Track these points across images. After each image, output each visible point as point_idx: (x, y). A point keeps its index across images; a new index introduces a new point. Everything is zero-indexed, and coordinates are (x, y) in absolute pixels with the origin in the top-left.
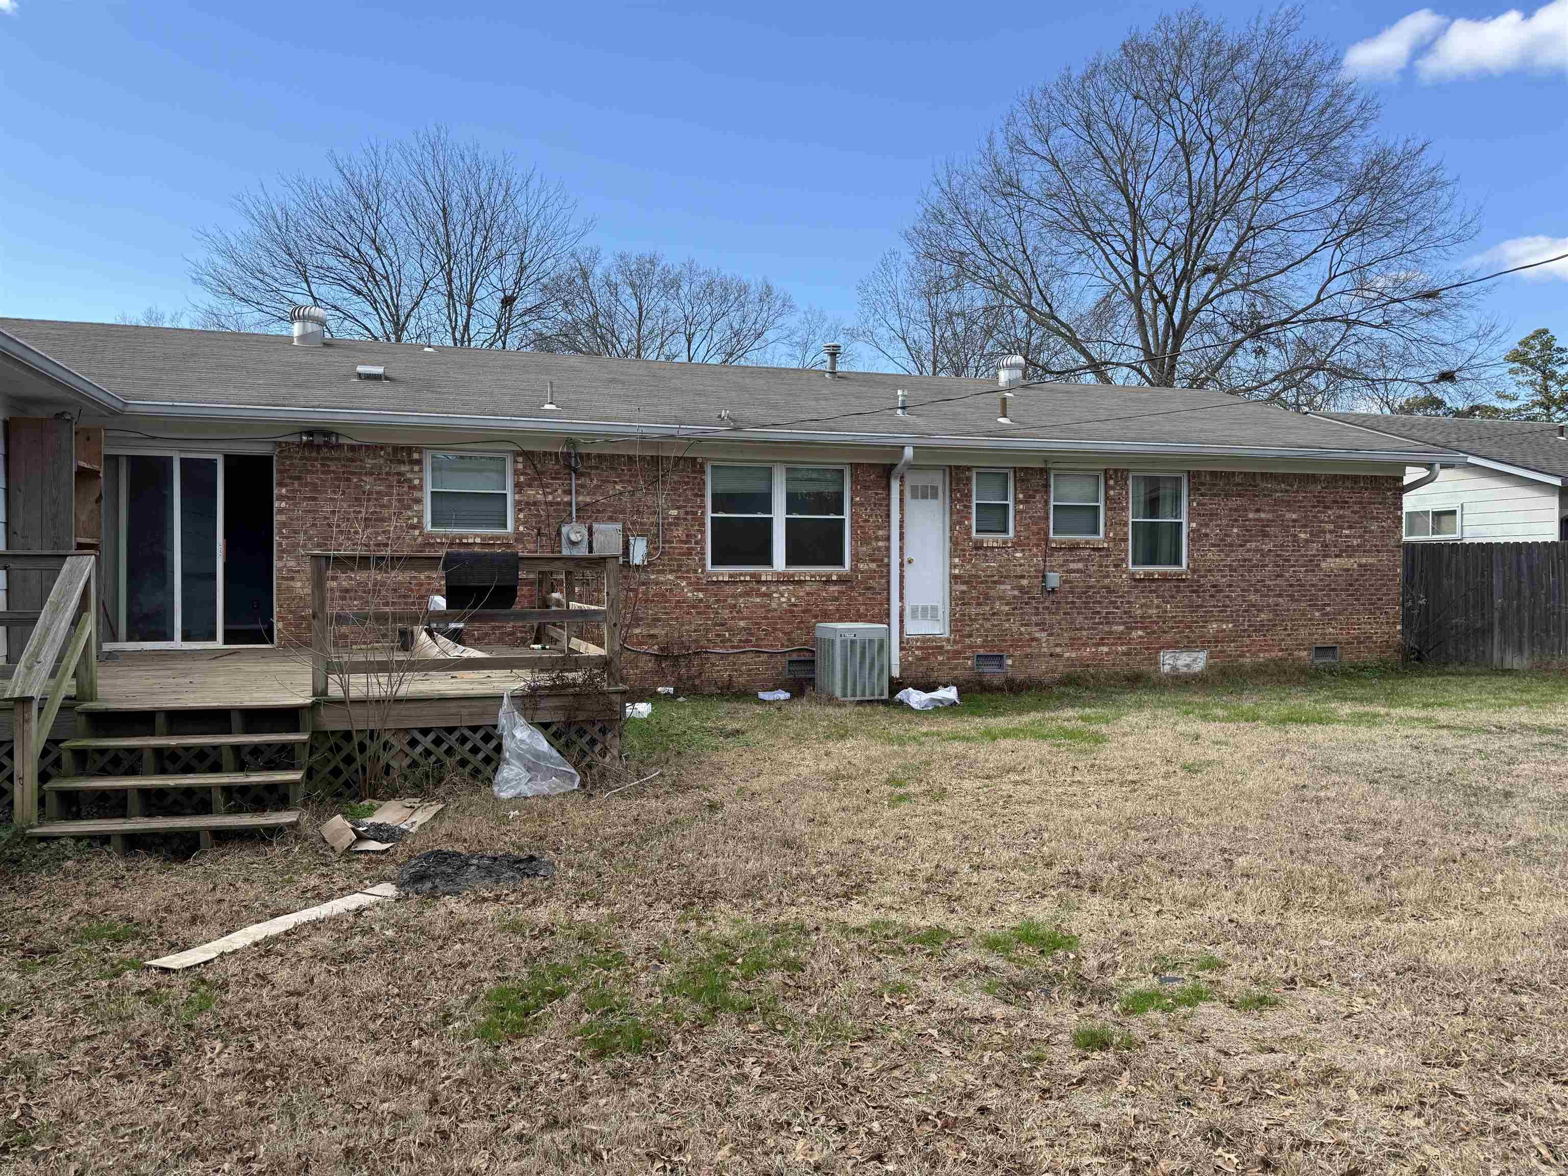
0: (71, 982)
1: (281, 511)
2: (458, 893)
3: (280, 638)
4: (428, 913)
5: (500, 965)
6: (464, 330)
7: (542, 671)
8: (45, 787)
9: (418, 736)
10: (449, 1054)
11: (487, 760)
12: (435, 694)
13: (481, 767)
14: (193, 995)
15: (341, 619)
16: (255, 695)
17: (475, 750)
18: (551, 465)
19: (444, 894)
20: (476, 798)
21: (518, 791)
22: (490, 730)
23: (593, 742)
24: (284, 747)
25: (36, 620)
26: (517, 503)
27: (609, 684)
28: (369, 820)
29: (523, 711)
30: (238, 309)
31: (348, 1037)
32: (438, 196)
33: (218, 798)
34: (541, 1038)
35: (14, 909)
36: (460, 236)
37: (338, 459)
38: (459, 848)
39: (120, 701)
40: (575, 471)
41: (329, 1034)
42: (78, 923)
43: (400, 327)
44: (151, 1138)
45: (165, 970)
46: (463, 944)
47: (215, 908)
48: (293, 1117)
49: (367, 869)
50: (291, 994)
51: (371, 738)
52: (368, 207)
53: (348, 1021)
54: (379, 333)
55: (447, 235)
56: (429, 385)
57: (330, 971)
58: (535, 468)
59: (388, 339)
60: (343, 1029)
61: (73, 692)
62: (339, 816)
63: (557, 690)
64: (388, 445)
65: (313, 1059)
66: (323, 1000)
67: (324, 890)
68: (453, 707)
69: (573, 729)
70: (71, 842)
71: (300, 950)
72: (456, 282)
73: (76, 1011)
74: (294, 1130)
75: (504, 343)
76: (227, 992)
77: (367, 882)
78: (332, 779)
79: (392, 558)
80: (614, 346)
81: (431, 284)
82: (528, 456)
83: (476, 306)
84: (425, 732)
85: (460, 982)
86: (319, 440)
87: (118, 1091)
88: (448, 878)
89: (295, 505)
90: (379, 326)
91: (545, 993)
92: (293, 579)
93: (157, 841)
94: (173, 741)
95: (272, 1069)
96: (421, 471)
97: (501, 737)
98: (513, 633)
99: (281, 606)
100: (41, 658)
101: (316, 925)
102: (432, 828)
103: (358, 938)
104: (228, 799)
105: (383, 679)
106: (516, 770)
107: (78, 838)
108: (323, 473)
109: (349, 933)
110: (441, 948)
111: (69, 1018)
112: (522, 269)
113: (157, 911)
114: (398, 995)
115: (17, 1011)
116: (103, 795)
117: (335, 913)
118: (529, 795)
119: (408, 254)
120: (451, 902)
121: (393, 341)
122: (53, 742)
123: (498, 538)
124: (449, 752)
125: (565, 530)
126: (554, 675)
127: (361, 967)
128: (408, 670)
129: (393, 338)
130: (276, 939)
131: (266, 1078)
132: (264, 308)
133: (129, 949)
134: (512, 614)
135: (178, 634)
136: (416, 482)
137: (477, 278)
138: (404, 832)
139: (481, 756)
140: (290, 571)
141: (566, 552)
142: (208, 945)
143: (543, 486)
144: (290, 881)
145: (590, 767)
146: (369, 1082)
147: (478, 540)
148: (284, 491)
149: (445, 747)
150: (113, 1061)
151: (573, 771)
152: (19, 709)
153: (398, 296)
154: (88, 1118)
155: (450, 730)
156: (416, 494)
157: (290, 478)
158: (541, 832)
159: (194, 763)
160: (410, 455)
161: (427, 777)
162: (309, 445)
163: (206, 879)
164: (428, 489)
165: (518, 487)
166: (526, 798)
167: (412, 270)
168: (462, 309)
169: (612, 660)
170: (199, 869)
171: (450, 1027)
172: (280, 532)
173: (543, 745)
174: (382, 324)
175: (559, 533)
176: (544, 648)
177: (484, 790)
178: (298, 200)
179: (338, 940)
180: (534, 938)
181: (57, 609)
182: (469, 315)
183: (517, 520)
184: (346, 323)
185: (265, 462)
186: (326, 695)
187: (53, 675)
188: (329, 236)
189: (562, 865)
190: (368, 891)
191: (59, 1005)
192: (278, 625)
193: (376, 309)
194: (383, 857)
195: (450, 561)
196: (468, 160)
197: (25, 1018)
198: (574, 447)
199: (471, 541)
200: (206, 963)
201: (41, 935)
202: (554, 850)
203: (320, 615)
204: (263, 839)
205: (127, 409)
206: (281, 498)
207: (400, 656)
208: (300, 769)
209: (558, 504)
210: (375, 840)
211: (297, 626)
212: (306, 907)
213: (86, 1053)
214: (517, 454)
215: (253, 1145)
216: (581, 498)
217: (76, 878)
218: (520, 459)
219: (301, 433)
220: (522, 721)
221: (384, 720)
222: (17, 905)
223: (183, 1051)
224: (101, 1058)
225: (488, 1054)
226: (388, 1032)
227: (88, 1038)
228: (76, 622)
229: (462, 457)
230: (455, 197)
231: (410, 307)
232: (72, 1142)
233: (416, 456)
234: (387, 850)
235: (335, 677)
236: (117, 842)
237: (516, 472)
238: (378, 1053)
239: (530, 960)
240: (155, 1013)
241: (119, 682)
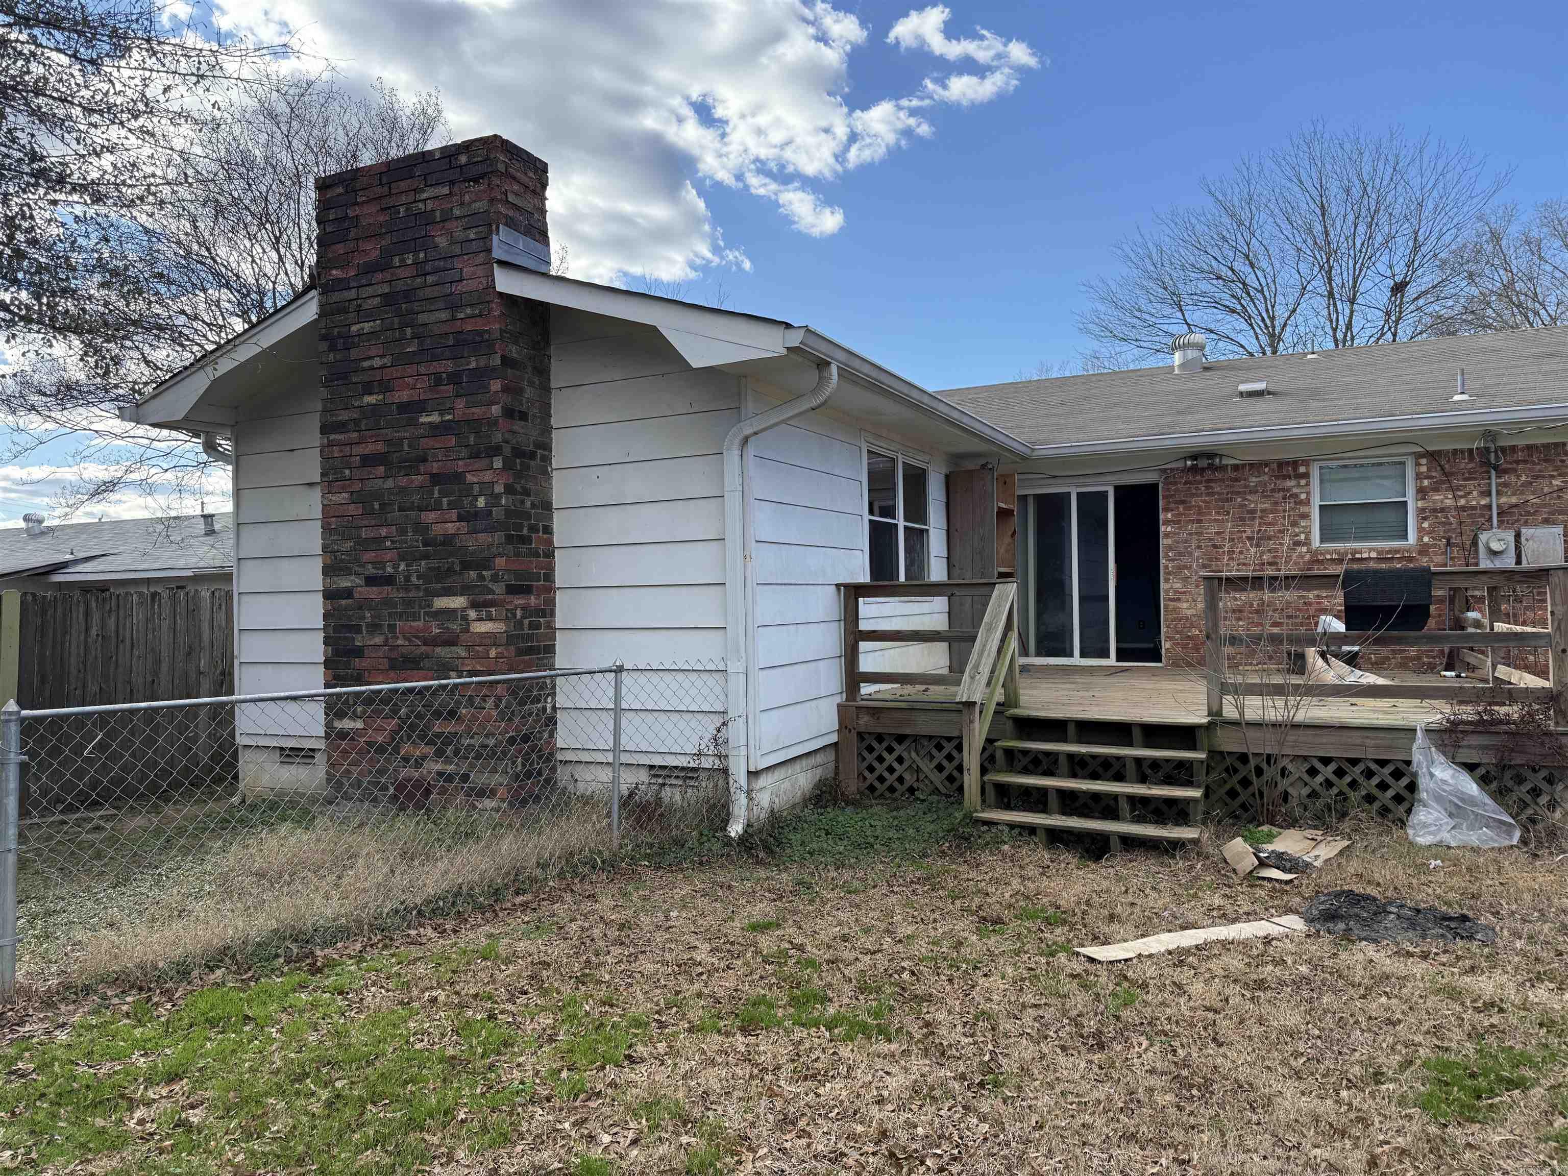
0: (1017, 953)
1: (1167, 535)
2: (1375, 941)
3: (1169, 658)
4: (1343, 955)
5: (1436, 1031)
6: (1347, 329)
7: (1461, 703)
8: (986, 778)
9: (1318, 766)
10: (1385, 1116)
11: (1398, 799)
12: (1335, 722)
13: (1391, 805)
14: (1118, 988)
15: (1234, 640)
16: (1152, 711)
17: (1383, 786)
18: (1464, 464)
19: (1361, 940)
20: (1387, 839)
21: (1438, 838)
22: (1402, 767)
23: (1536, 792)
24: (1181, 764)
25: (973, 639)
26: (1421, 511)
27: (1557, 724)
28: (1270, 847)
29: (1442, 748)
30: (1118, 349)
31: (1269, 1068)
32: (1315, 194)
33: (1124, 806)
34: (1499, 1130)
35: (968, 880)
36: (1339, 232)
37: (1222, 480)
38: (1371, 891)
39: (1037, 709)
40: (1496, 468)
41: (1249, 1059)
42: (1017, 901)
43: (1275, 339)
44: (1094, 1113)
45: (1092, 960)
46: (1389, 998)
47: (1129, 910)
48: (1223, 1135)
49: (1272, 897)
50: (1208, 1009)
51: (1268, 763)
52: (1240, 223)
53: (1269, 1052)
54: (1253, 347)
55: (1327, 233)
56: (1315, 394)
57: (1243, 995)
58: (1443, 469)
59: (1264, 353)
60: (1263, 1059)
61: (1002, 699)
62: (1239, 840)
63: (1483, 726)
64: (1273, 461)
65: (1236, 1081)
66: (1240, 1023)
67: (1229, 910)
68: (1356, 738)
69: (1508, 774)
70: (1006, 829)
71: (1211, 966)
72: (1337, 280)
73: (1023, 980)
74: (1225, 1146)
75: (1395, 335)
76: (1148, 992)
77: (1273, 911)
78: (1228, 800)
79: (1287, 578)
80: (1537, 313)
81: (1309, 288)
82: (1433, 456)
83: (1360, 300)
84: (1326, 761)
85: (1390, 1040)
86: (1203, 463)
87: (1061, 1059)
88: (1365, 923)
89: (1180, 528)
90: (1254, 341)
91: (1500, 1079)
92: (1179, 600)
93: (1072, 838)
94: (1083, 749)
95: (1196, 1079)
96: (1308, 484)
97: (1415, 775)
98: (1419, 658)
99: (1168, 627)
100: (981, 669)
101: (1226, 945)
102: (1339, 864)
103: (1270, 968)
104: (1133, 810)
105: (1280, 702)
106: (1436, 814)
107: (1012, 826)
108: (1208, 494)
109: (1259, 961)
110: (1364, 997)
111: (1018, 983)
112: (1416, 248)
113: (1079, 903)
114: (1319, 1037)
115: (979, 968)
116: (1027, 791)
117: (1243, 936)
118: (1453, 844)
119: (1283, 261)
120: (1370, 950)
121: (1269, 353)
122: (990, 741)
123: (1397, 551)
124: (1353, 785)
125: (1483, 537)
126: (1480, 709)
127: (1275, 998)
128: (1306, 694)
129: (1268, 350)
130: (1187, 951)
131: (1191, 1086)
132: (1142, 344)
133: (1059, 934)
134: (1424, 637)
135: (1077, 651)
136: (1303, 496)
137: (1361, 270)
138: (1308, 865)
139: (1390, 793)
140: (1176, 592)
141: (1485, 563)
142: (1125, 944)
143: (1452, 489)
144: (1195, 896)
145: (1533, 821)
146: (1296, 1121)
147: (1374, 555)
148: (1169, 516)
149: (1348, 779)
150: (1056, 1032)
151: (1512, 821)
152: (965, 711)
153: (1273, 307)
154: (1041, 1077)
155: (1354, 762)
156: (1303, 509)
157: (1176, 502)
158: (1474, 889)
159: (1100, 770)
160: (1295, 469)
161: (1330, 810)
162: (1194, 469)
163: (1118, 881)
164: (1316, 502)
165: (1422, 492)
166: (1449, 848)
167: (1288, 278)
168: (1344, 308)
169: (1560, 694)
170: (1111, 870)
171: (1384, 1087)
172: (1167, 556)
173: (1472, 788)
174: (1257, 338)
175: (1475, 543)
176: (1458, 676)
177: (1397, 833)
178: (1172, 234)
179: (1249, 965)
180: (1477, 1010)
181: (990, 630)
182: (1352, 312)
183: (1420, 530)
184: (1221, 344)
185: (1151, 490)
186: (1221, 715)
187: (989, 684)
188: (1204, 262)
189: (1506, 933)
190: (1276, 920)
191: (1009, 970)
192: (1165, 645)
193: (1251, 325)
194: (1287, 888)
195: (1350, 578)
196: (1347, 146)
197: (985, 975)
198: (1494, 441)
199: (1365, 555)
200: (1126, 960)
201: (990, 905)
202: (1493, 914)
203: (1213, 636)
204: (1167, 851)
205: (1036, 453)
206: (1167, 522)
207: (1296, 680)
208: (1199, 787)
209: (1474, 508)
210: (1278, 868)
211: (1185, 646)
212: (1213, 925)
213: (1035, 1019)
214: (1419, 456)
215: (1187, 1148)
216: (1503, 500)
217: (1012, 861)
218: (1424, 461)
219: (1185, 458)
220: (1442, 759)
221: (1282, 744)
222: (970, 876)
223: (1114, 1039)
224: (1047, 1026)
225: (1433, 1129)
226: (1312, 1074)
227: (1035, 1006)
228: (1003, 640)
229: (1345, 466)
230: (1334, 189)
231: (1286, 315)
232: (1031, 1095)
233: (1302, 469)
234: (1291, 881)
235: (1230, 698)
236: (1041, 834)
237: (1419, 476)
238: (1303, 1093)
239: (1476, 1035)
240: (1088, 997)
241: (1035, 692)
